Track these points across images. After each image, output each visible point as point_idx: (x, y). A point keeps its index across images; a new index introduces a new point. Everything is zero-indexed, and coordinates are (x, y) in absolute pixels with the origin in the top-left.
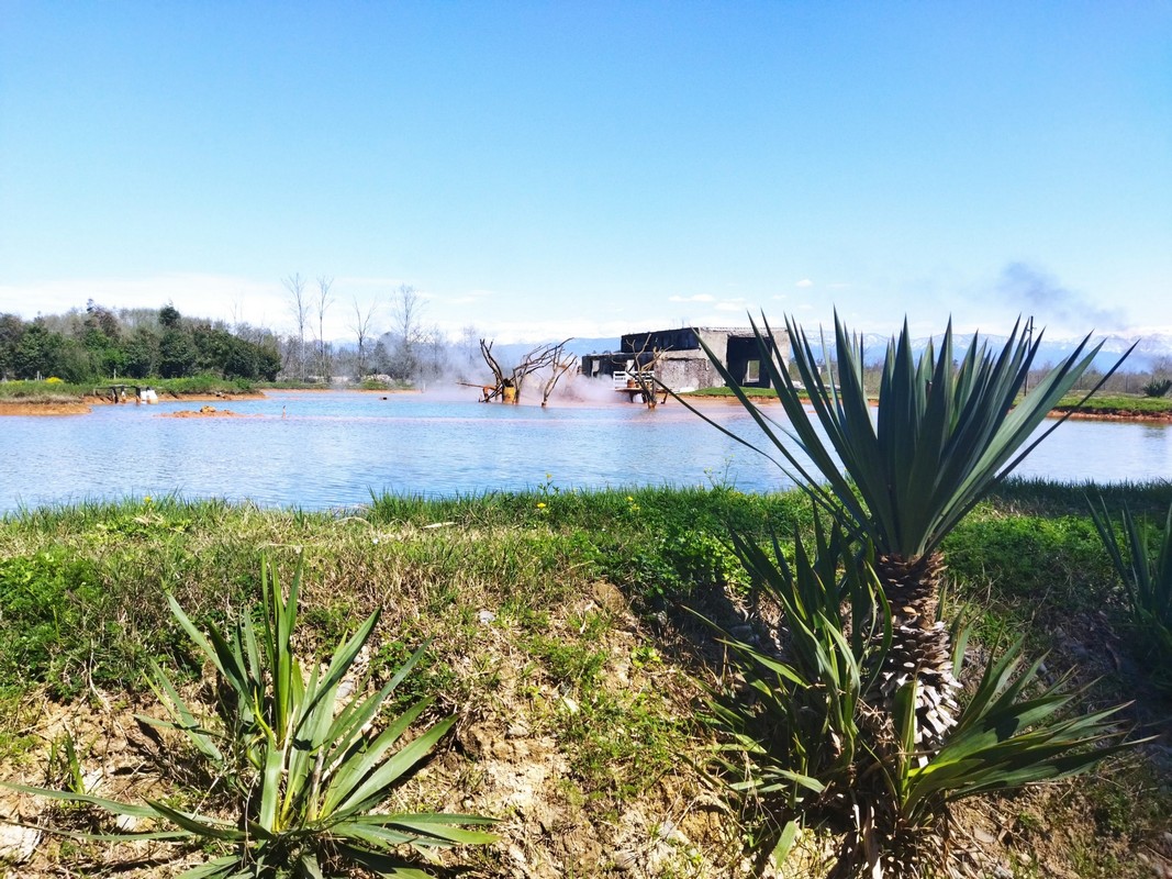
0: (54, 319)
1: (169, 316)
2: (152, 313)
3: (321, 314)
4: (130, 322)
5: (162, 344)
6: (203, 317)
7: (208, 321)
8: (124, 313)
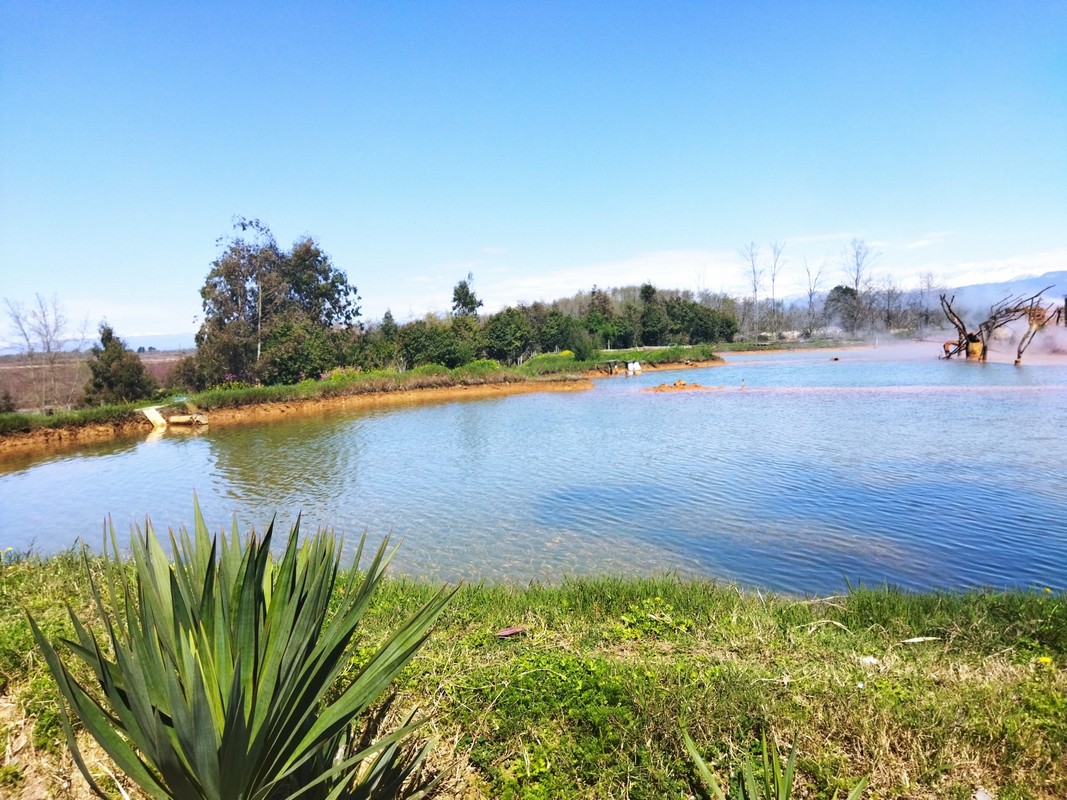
0: (566, 302)
1: (648, 292)
2: (634, 289)
3: (774, 275)
4: (619, 298)
5: (643, 317)
6: (673, 288)
7: (677, 292)
8: (615, 291)
